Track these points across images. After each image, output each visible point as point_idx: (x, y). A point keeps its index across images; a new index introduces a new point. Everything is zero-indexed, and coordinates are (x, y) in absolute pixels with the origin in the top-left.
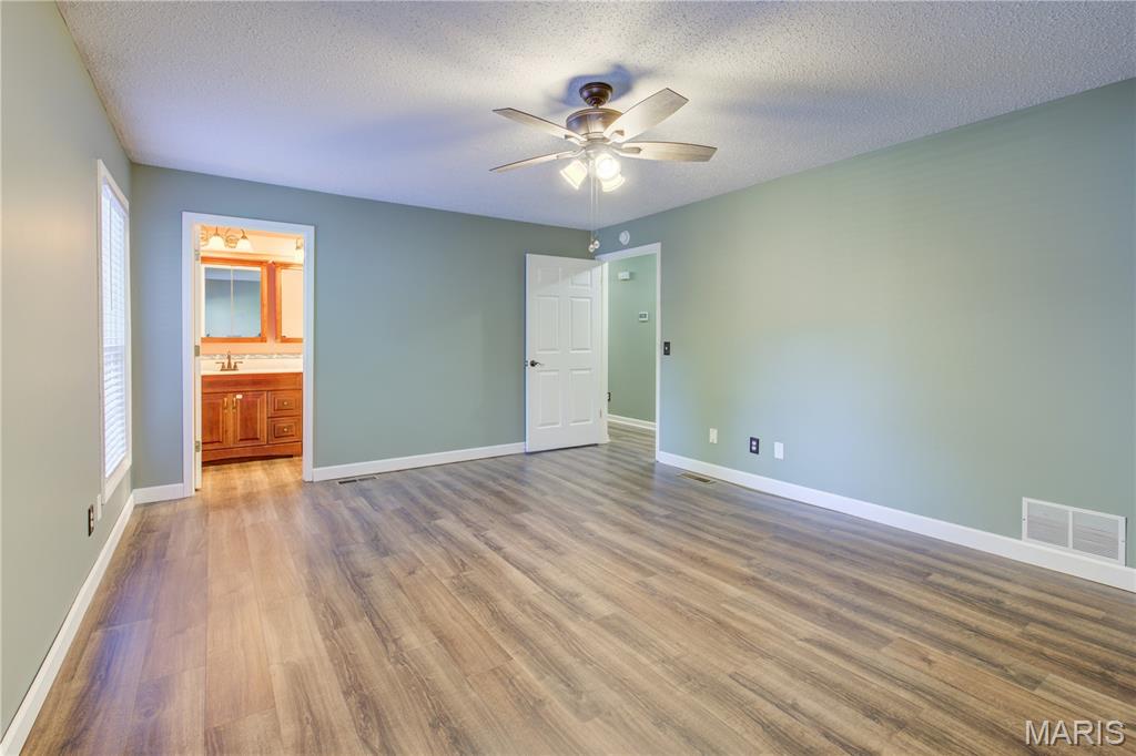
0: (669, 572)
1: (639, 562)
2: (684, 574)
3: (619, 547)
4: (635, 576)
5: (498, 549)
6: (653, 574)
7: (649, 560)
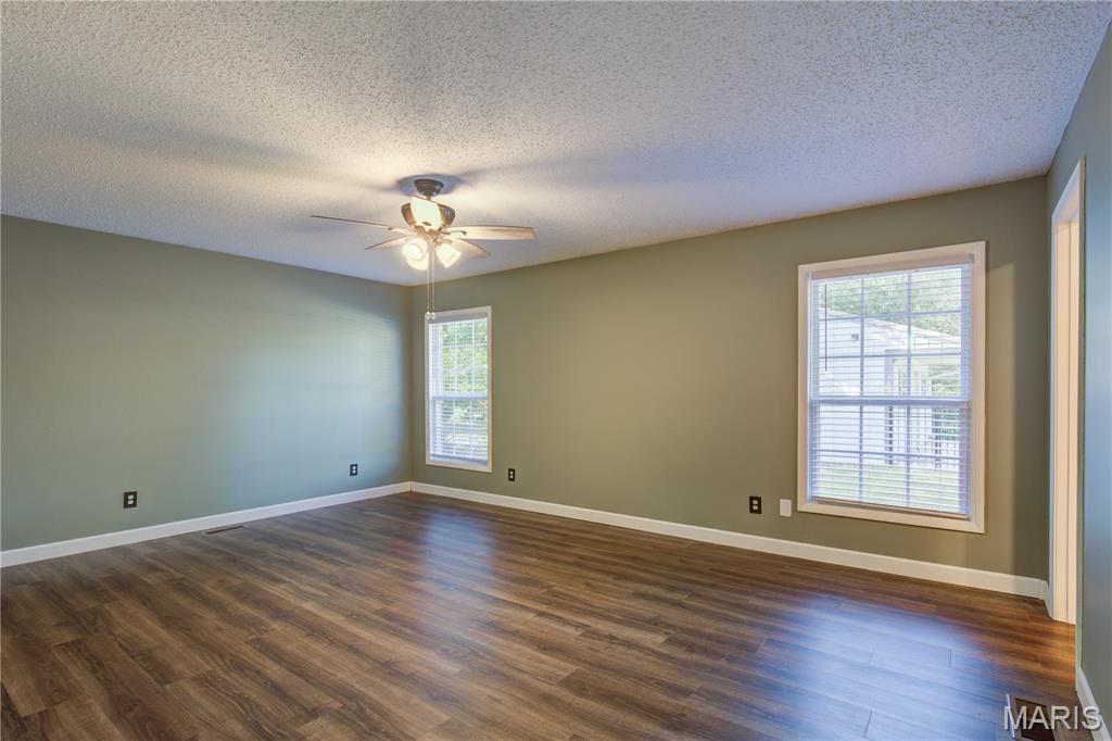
0: (358, 615)
1: (387, 622)
2: (344, 615)
3: (407, 638)
4: (393, 609)
5: (541, 614)
6: (377, 612)
7: (375, 625)
